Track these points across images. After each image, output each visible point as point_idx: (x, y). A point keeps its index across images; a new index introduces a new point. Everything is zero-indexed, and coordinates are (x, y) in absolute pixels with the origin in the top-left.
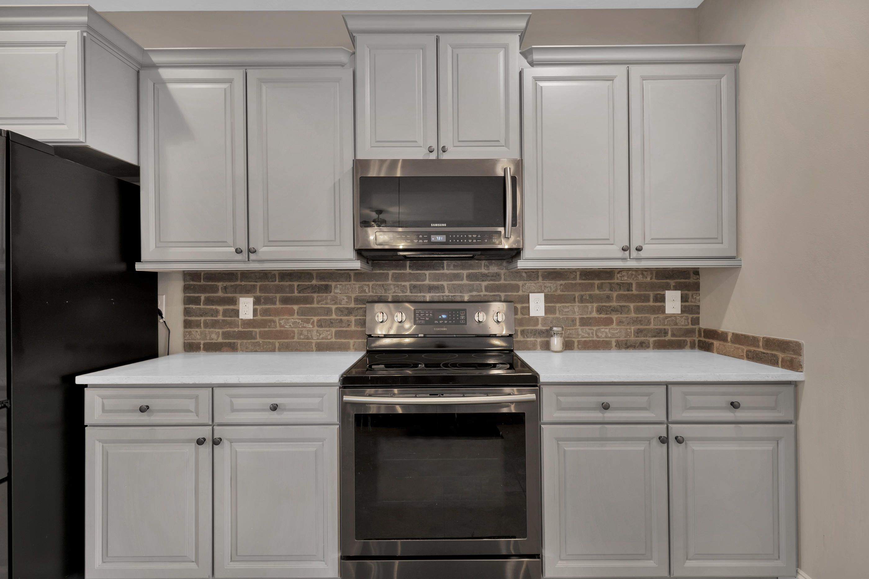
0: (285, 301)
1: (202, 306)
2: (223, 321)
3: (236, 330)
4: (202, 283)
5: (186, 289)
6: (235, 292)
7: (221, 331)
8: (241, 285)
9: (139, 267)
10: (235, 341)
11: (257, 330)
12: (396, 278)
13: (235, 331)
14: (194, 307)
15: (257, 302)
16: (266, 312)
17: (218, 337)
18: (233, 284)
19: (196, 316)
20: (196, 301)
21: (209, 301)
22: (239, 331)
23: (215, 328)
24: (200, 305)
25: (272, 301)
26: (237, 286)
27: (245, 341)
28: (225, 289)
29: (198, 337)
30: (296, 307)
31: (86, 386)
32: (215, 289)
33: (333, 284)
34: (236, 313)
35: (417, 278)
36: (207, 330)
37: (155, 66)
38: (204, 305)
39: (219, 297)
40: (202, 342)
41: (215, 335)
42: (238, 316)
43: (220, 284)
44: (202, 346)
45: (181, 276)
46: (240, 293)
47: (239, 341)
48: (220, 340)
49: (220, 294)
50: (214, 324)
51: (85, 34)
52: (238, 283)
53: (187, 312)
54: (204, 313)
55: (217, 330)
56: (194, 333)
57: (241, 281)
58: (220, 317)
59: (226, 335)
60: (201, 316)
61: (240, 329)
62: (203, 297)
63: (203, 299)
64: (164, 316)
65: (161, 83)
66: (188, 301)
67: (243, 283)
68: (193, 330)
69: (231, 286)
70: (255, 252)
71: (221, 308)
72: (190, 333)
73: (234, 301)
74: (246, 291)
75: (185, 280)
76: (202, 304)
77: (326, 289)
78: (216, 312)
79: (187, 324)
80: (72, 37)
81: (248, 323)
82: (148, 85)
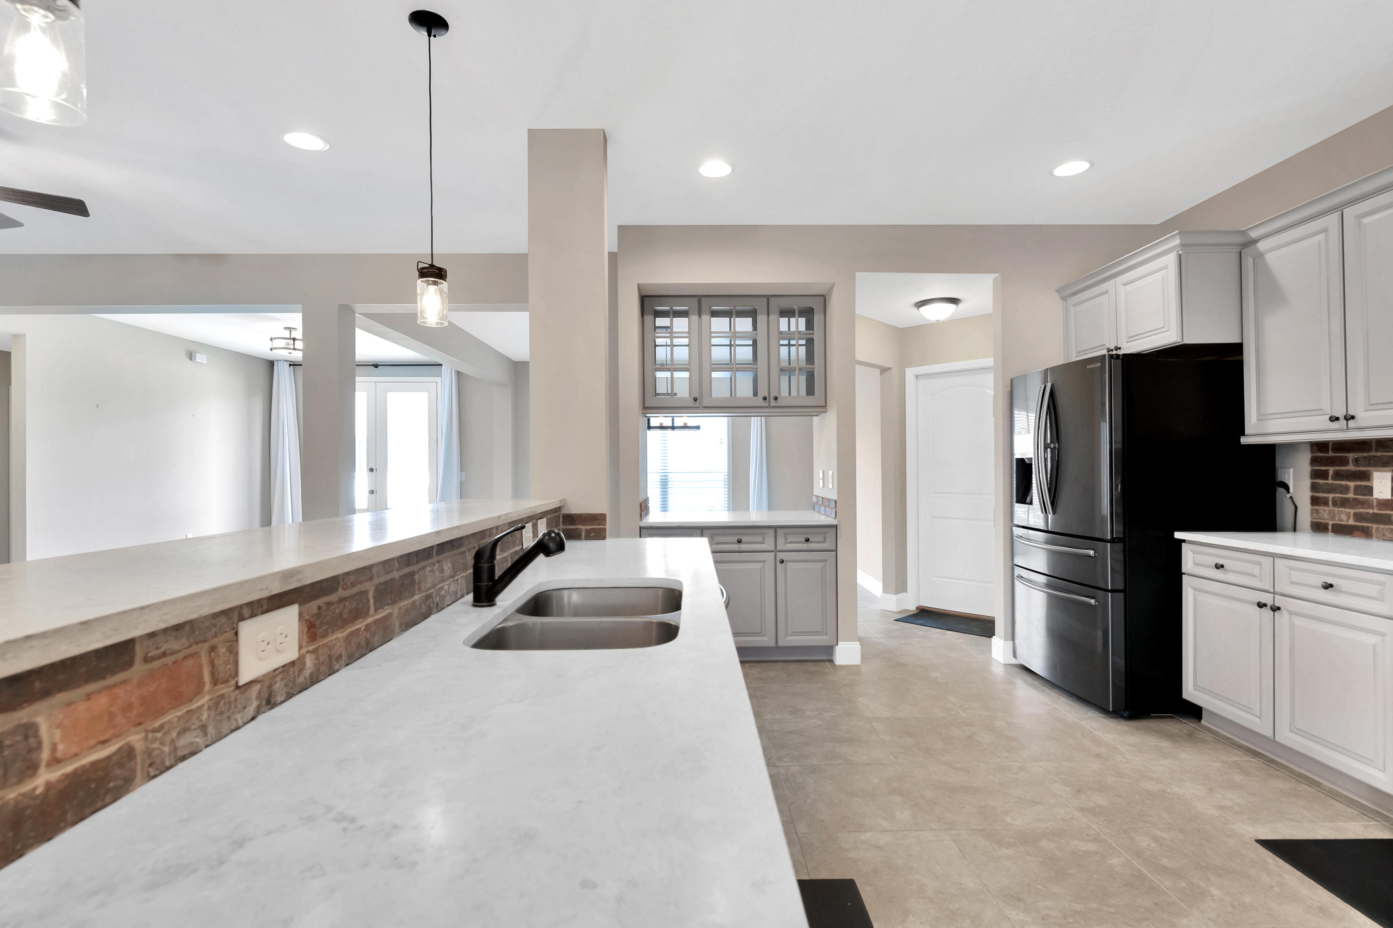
1: (1330, 481)
2: (1355, 499)
3: (1371, 511)
4: (1331, 454)
5: (1314, 461)
6: (1369, 466)
7: (1352, 511)
8: (1376, 456)
9: (1244, 440)
10: (1369, 525)
13: (1368, 513)
14: (1321, 481)
17: (1349, 518)
18: (1365, 454)
19: (1324, 492)
20: (1324, 475)
21: (1338, 475)
22: (1373, 514)
23: (1345, 508)
24: (1328, 479)
26: (1371, 458)
27: (1382, 526)
28: (1356, 461)
29: (1326, 516)
31: (1184, 541)
32: (1344, 462)
34: (1370, 490)
36: (1336, 509)
37: (1254, 242)
38: (1333, 479)
39: (1350, 470)
40: (1331, 523)
41: (1346, 516)
42: (1372, 495)
43: (1351, 456)
44: (1330, 527)
45: (1308, 448)
46: (1375, 465)
47: (1375, 526)
48: (1351, 522)
49: (1351, 467)
50: (1344, 503)
51: (1180, 252)
52: (1373, 453)
53: (1314, 487)
54: (1332, 489)
55: (1348, 510)
56: (1321, 511)
57: (1377, 451)
58: (1351, 495)
59: (1358, 517)
60: (1329, 492)
61: (1376, 511)
62: (1331, 470)
63: (1331, 473)
64: (1291, 490)
65: (1259, 256)
66: (1315, 475)
67: (1379, 454)
68: (1321, 508)
69: (1365, 458)
70: (1353, 417)
71: (1352, 484)
72: (1317, 511)
73: (1366, 476)
74: (1384, 464)
75: (1312, 452)
76: (1330, 478)
78: (1346, 489)
79: (1315, 501)
80: (1170, 260)
81: (1384, 504)
82: (1248, 262)
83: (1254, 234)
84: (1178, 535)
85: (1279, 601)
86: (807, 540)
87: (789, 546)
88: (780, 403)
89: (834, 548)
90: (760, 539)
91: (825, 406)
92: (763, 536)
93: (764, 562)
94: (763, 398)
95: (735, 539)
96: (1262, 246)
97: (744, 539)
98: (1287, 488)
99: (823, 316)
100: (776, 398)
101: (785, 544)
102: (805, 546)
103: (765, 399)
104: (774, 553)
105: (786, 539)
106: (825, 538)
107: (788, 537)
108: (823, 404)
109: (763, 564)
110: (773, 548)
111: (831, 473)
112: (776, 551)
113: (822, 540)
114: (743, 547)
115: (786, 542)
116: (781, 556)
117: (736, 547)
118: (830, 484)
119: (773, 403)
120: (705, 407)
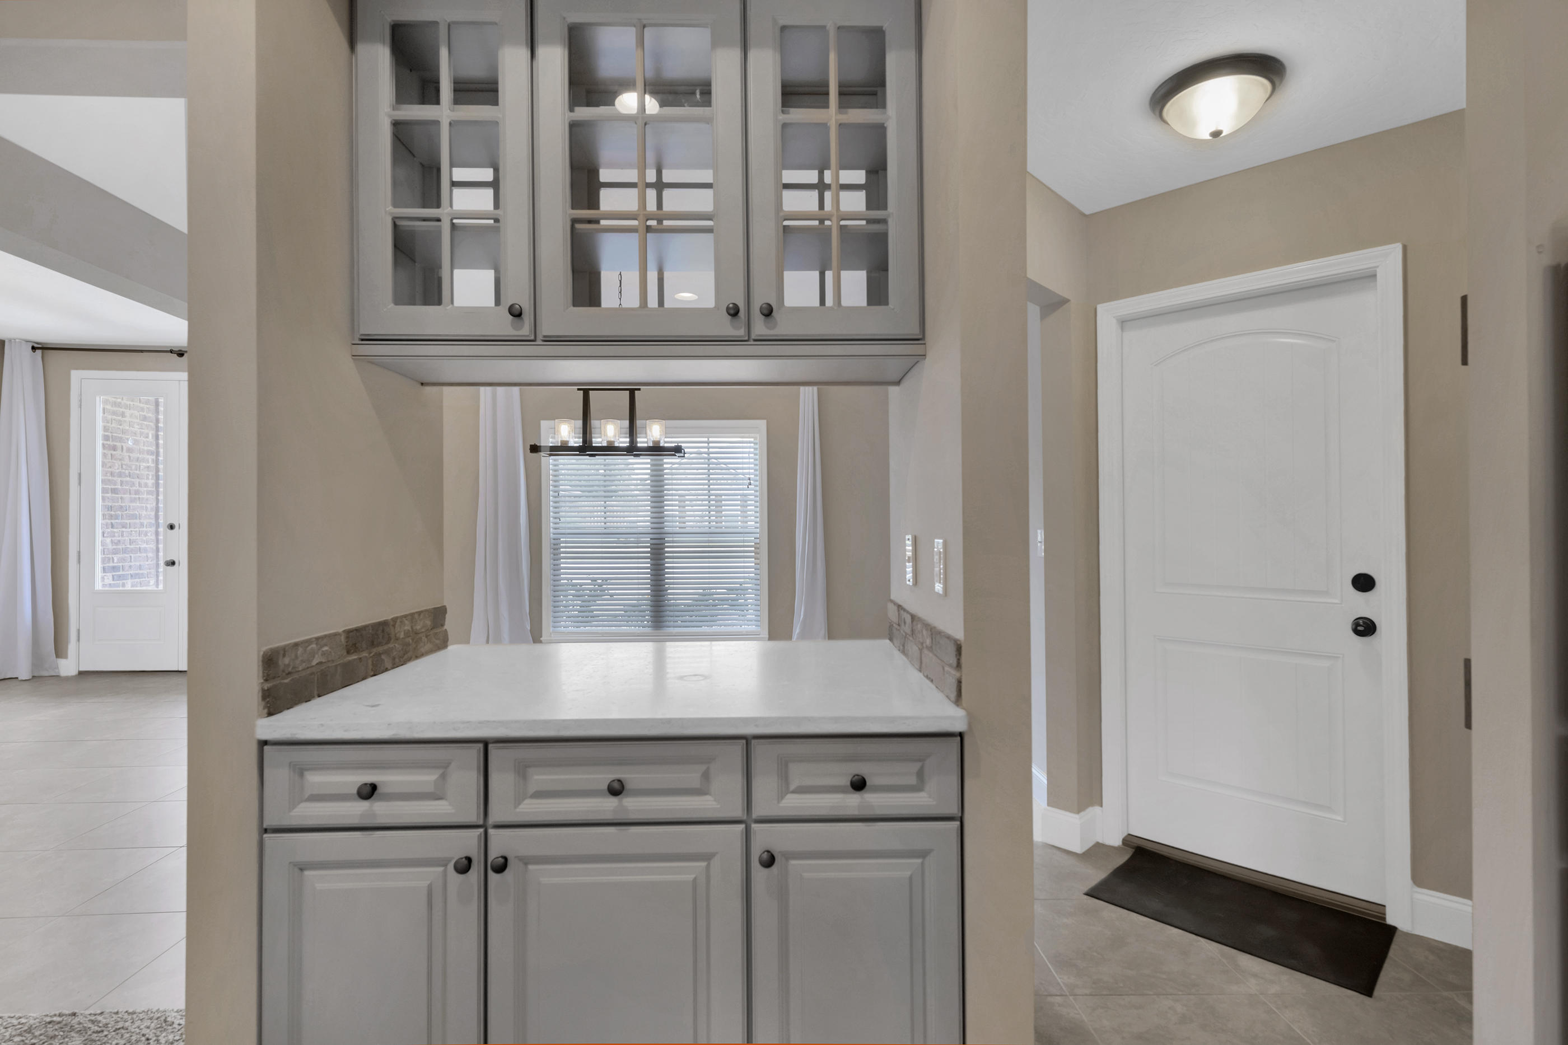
86: (859, 785)
87: (794, 803)
88: (783, 327)
89: (954, 810)
90: (691, 776)
91: (919, 339)
92: (704, 767)
93: (708, 857)
94: (728, 309)
95: (604, 777)
97: (632, 777)
99: (912, 55)
100: (768, 312)
101: (781, 797)
102: (853, 802)
103: (734, 313)
104: (742, 826)
105: (784, 777)
106: (920, 775)
107: (794, 769)
108: (914, 331)
109: (704, 864)
110: (737, 811)
111: (939, 542)
112: (746, 821)
113: (913, 780)
114: (632, 805)
115: (784, 790)
116: (765, 837)
117: (607, 806)
118: (936, 578)
119: (760, 327)
120: (549, 340)
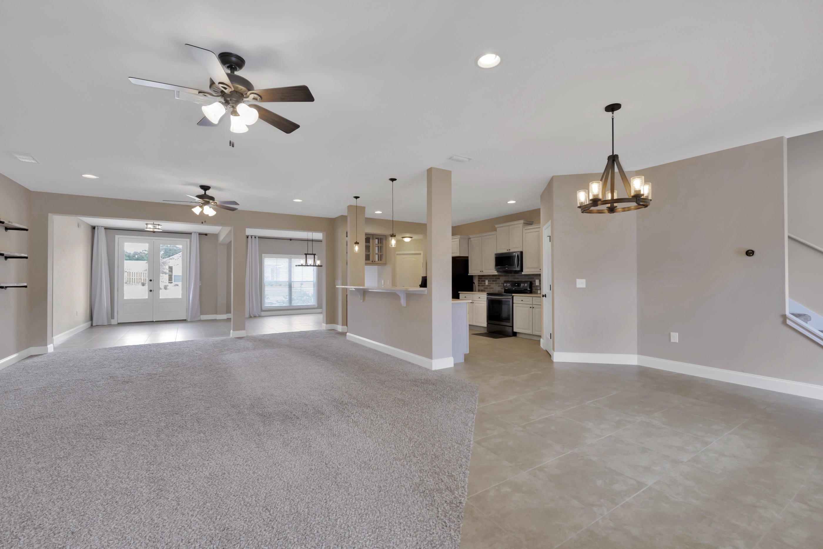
0: (493, 281)
5: (479, 278)
6: (485, 279)
9: (469, 274)
11: (489, 287)
12: (512, 276)
15: (488, 281)
16: (490, 283)
18: (485, 277)
25: (490, 281)
29: (480, 288)
30: (494, 282)
33: (500, 277)
34: (485, 283)
35: (514, 276)
41: (482, 288)
43: (483, 277)
44: (480, 290)
45: (477, 276)
49: (483, 280)
51: (460, 239)
53: (478, 283)
59: (484, 288)
60: (480, 284)
65: (471, 241)
66: (479, 281)
70: (483, 271)
73: (485, 281)
74: (487, 279)
77: (499, 278)
78: (482, 283)
79: (479, 286)
80: (458, 240)
81: (487, 286)
82: (469, 242)
83: (470, 237)
84: (459, 292)
85: (474, 302)
88: (376, 263)
91: (386, 263)
96: (471, 239)
98: (474, 283)
99: (385, 241)
103: (372, 261)
119: (374, 262)
